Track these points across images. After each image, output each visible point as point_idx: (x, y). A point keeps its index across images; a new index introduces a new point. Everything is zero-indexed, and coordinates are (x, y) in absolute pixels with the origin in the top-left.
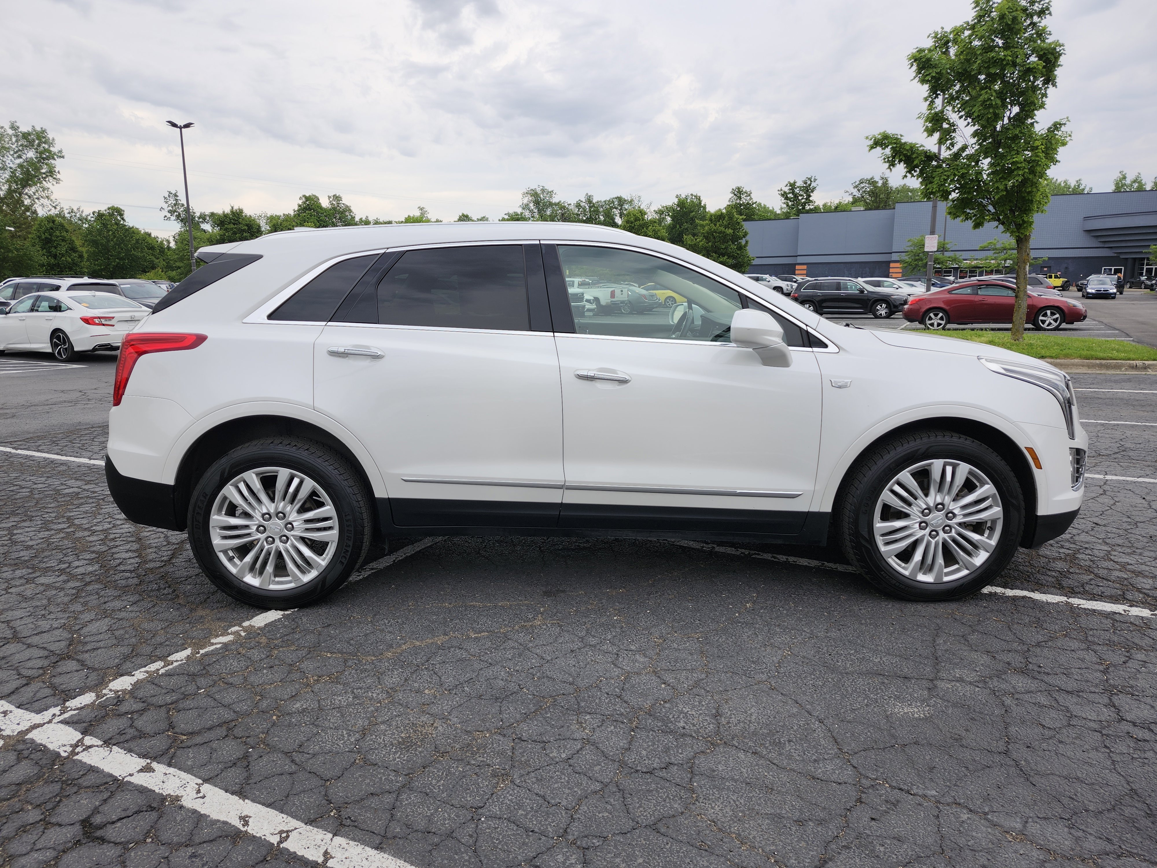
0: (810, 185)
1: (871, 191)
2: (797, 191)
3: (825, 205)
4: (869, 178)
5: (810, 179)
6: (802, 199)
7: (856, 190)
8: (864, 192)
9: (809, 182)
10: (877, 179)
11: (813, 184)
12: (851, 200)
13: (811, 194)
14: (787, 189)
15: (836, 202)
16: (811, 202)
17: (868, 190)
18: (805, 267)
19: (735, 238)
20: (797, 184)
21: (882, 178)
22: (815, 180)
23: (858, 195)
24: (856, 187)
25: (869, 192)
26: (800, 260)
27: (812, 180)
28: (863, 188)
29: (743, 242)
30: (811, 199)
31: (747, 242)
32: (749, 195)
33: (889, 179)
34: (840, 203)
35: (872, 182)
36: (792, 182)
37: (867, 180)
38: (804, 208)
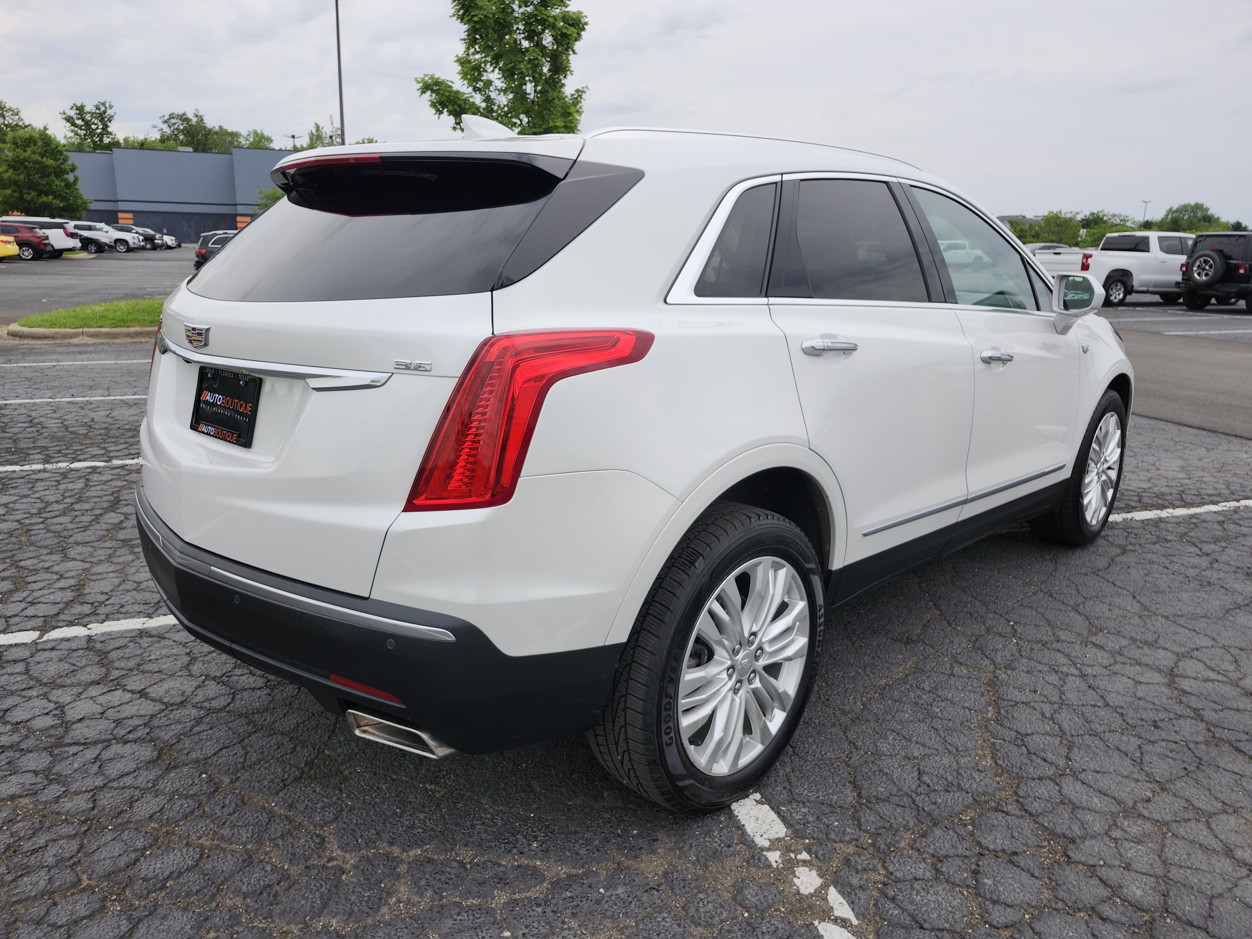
0: (105, 112)
1: (185, 128)
2: (88, 117)
3: (126, 140)
4: (181, 113)
5: (104, 104)
6: (97, 128)
7: (166, 125)
8: (177, 129)
9: (103, 109)
10: (190, 115)
11: (109, 112)
12: (159, 137)
13: (109, 124)
14: (73, 113)
15: (141, 137)
16: (110, 133)
17: (182, 127)
18: (130, 215)
19: (60, 172)
20: (87, 109)
21: (196, 116)
22: (111, 107)
23: (167, 131)
24: (165, 122)
25: (183, 130)
26: (122, 206)
27: (107, 105)
28: (175, 124)
29: (70, 177)
30: (109, 130)
31: (76, 179)
32: (17, 114)
33: (204, 118)
34: (146, 139)
35: (183, 118)
36: (79, 105)
37: (178, 115)
38: (101, 140)
